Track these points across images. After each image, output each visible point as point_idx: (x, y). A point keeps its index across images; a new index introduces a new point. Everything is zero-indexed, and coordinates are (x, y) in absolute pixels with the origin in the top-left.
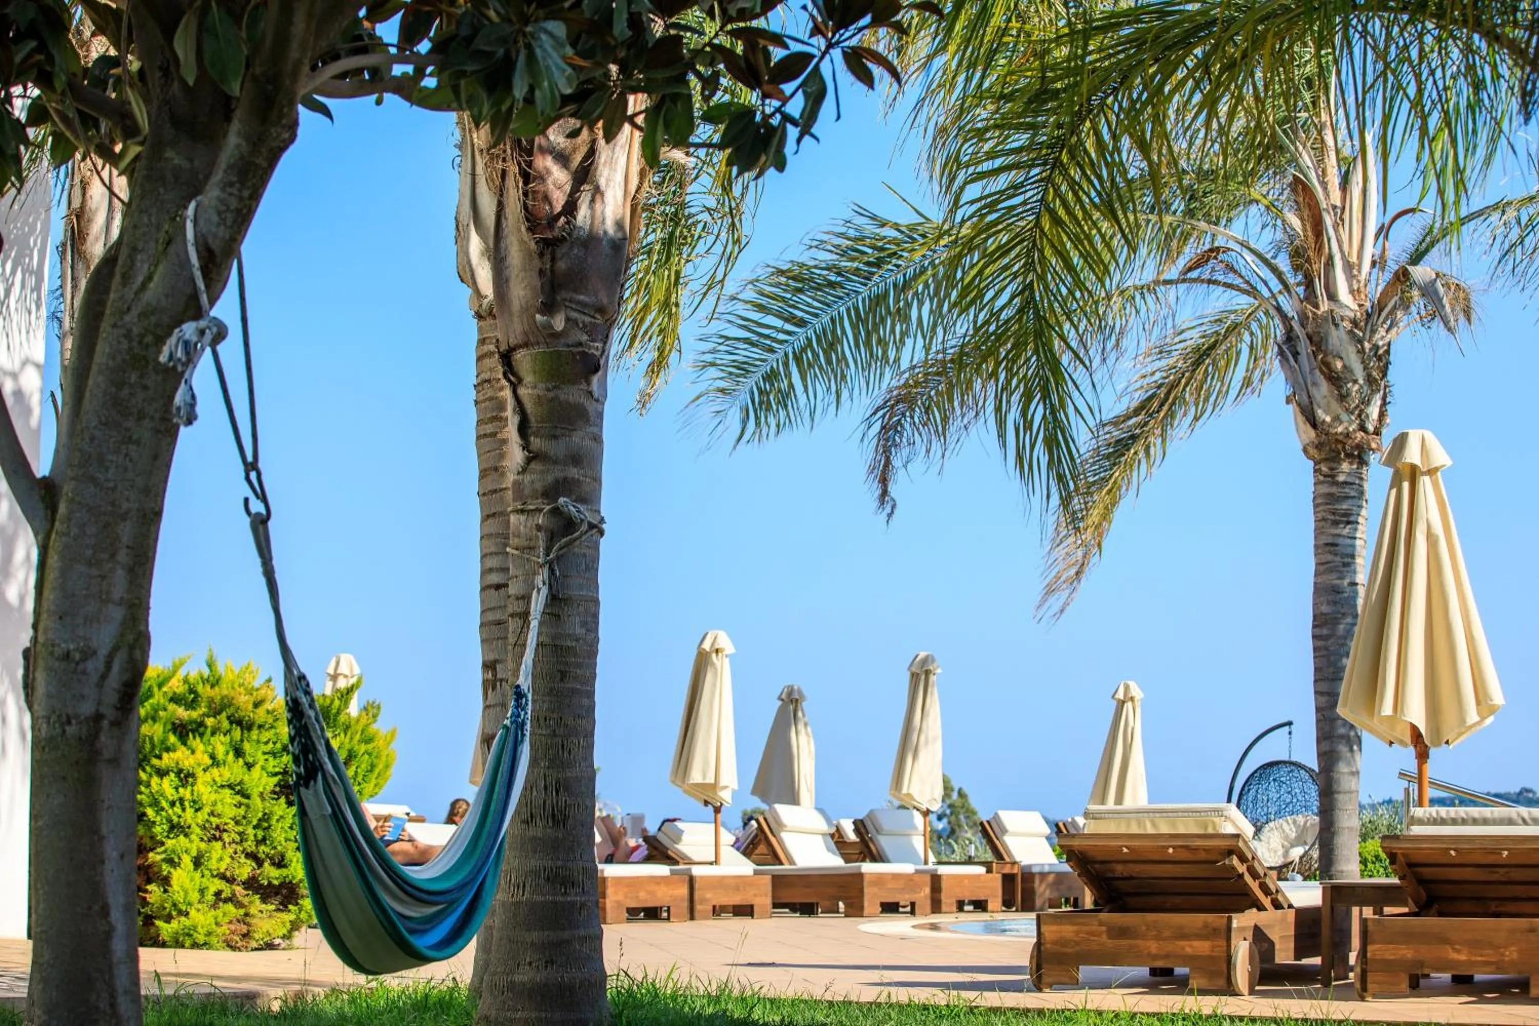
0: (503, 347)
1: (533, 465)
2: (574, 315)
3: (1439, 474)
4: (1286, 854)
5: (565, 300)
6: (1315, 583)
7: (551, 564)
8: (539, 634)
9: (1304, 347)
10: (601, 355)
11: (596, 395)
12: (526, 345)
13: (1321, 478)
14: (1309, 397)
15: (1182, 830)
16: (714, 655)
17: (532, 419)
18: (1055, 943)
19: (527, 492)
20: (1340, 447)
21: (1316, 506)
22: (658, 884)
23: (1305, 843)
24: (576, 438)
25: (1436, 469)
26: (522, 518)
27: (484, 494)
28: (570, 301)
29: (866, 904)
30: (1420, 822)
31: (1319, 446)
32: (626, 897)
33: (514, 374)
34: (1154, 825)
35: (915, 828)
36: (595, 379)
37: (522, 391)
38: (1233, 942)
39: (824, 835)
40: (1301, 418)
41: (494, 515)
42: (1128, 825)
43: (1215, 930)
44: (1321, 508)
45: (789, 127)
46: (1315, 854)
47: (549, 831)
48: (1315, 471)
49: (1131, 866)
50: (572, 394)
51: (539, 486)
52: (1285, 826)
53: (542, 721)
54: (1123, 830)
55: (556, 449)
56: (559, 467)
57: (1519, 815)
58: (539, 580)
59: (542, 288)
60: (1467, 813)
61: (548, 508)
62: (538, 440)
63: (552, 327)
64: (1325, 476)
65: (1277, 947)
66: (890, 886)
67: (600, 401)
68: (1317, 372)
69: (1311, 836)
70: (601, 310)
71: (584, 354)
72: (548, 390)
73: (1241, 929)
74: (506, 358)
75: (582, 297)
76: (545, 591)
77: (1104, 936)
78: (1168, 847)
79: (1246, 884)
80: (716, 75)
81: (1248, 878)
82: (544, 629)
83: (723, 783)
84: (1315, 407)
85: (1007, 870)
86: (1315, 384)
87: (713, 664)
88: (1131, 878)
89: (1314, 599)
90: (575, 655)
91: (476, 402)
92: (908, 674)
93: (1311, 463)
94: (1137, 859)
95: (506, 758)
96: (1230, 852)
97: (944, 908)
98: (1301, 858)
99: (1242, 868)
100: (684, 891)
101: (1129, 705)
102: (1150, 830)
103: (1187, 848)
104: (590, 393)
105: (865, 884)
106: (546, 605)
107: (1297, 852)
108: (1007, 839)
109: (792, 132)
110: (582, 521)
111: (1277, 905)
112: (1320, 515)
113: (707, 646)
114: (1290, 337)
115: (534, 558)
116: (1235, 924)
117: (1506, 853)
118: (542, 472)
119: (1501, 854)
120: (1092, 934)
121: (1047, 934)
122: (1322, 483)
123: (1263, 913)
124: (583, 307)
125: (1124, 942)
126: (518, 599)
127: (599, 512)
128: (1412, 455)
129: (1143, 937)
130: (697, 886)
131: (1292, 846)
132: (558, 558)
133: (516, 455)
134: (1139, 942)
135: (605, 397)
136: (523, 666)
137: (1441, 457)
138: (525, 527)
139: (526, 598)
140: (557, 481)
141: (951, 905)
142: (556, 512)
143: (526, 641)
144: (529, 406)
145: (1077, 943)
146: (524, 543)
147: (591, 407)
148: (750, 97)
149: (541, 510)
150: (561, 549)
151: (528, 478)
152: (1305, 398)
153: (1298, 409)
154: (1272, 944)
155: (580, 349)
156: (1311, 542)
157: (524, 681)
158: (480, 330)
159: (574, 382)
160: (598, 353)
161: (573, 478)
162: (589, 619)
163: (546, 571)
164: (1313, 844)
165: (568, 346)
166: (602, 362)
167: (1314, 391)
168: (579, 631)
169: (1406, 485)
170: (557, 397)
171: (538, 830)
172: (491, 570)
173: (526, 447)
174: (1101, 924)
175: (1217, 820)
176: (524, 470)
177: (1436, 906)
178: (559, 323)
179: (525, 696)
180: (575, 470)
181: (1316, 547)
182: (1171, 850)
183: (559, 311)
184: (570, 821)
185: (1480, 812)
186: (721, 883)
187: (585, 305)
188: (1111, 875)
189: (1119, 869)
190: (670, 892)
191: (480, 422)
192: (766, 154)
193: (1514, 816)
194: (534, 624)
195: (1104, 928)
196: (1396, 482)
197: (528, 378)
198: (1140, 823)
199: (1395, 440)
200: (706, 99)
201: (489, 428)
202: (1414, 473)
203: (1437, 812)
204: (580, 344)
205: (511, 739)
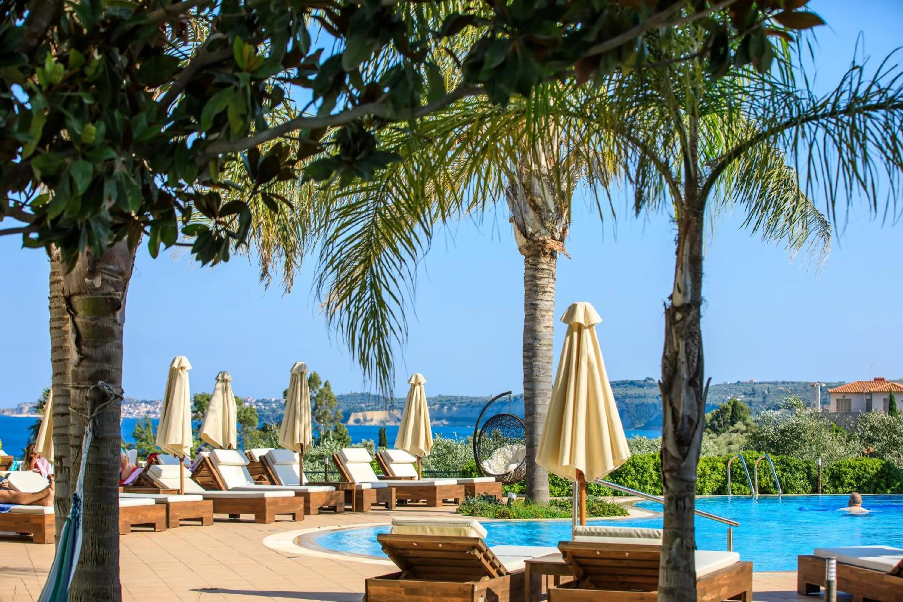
0: (67, 294)
1: (83, 362)
2: (107, 277)
3: (594, 327)
4: (507, 467)
5: (102, 268)
6: (525, 326)
7: (94, 419)
8: (88, 458)
9: (520, 191)
10: (122, 298)
11: (119, 322)
12: (79, 294)
13: (529, 266)
14: (523, 219)
15: (447, 534)
16: (180, 370)
17: (83, 336)
18: (376, 596)
19: (80, 377)
20: (540, 248)
21: (526, 282)
22: (149, 510)
23: (518, 461)
24: (108, 347)
25: (593, 325)
26: (78, 392)
27: (55, 361)
28: (105, 269)
29: (267, 516)
30: (580, 534)
31: (528, 248)
32: (130, 518)
33: (73, 310)
34: (431, 530)
35: (295, 460)
36: (118, 313)
37: (77, 320)
38: (475, 598)
39: (242, 466)
40: (518, 232)
41: (60, 373)
42: (417, 530)
43: (465, 592)
44: (529, 283)
45: (231, 239)
46: (524, 468)
47: (95, 568)
48: (526, 262)
49: (418, 551)
50: (106, 322)
51: (87, 374)
52: (507, 451)
53: (90, 506)
54: (414, 533)
55: (96, 353)
56: (99, 364)
57: (635, 532)
58: (87, 429)
59: (89, 262)
60: (606, 530)
61: (92, 387)
62: (86, 349)
63: (94, 286)
64: (531, 265)
65: (500, 598)
66: (281, 505)
67: (121, 325)
68: (528, 205)
69: (521, 457)
70: (122, 274)
71: (112, 299)
72: (92, 320)
73: (479, 591)
74: (68, 300)
75: (111, 267)
76: (90, 435)
77: (403, 593)
78: (439, 544)
79: (483, 564)
80: (190, 208)
81: (484, 561)
82: (90, 455)
83: (185, 444)
84: (527, 226)
85: (349, 488)
86: (526, 212)
87: (180, 375)
88: (419, 557)
89: (524, 335)
90: (108, 469)
91: (50, 308)
92: (290, 374)
93: (524, 257)
94: (421, 548)
95: (70, 540)
96: (474, 547)
97: (311, 512)
98: (515, 470)
99: (480, 556)
100: (163, 513)
101: (418, 387)
102: (429, 533)
103: (450, 544)
104: (116, 321)
105: (267, 504)
106: (91, 442)
107: (513, 467)
108: (348, 465)
109: (233, 242)
110: (111, 394)
111: (500, 574)
112: (528, 287)
113: (176, 365)
114: (513, 186)
115: (85, 416)
116: (476, 589)
117: (627, 554)
118: (89, 366)
119: (625, 554)
120: (396, 592)
121: (371, 591)
122: (530, 269)
123: (493, 580)
124: (112, 273)
125: (414, 597)
126: (75, 437)
127: (121, 387)
128: (579, 318)
129: (425, 595)
130: (170, 508)
131: (511, 463)
132: (98, 415)
133: (74, 356)
134: (423, 597)
135: (124, 322)
136: (78, 481)
137: (596, 318)
138: (79, 397)
139: (80, 437)
140: (97, 371)
141: (316, 510)
142: (97, 389)
143: (80, 462)
144: (81, 328)
145: (388, 597)
146: (78, 406)
147: (116, 328)
148: (210, 223)
149: (89, 388)
150: (99, 410)
151: (80, 370)
152: (521, 220)
153: (516, 227)
154: (497, 597)
155: (110, 296)
156: (523, 302)
157: (79, 491)
158: (52, 266)
159: (108, 315)
160: (119, 298)
161: (106, 370)
162: (116, 448)
163: (91, 422)
164: (522, 463)
165: (103, 295)
166: (122, 302)
167: (526, 216)
168: (110, 455)
169: (575, 334)
170: (97, 324)
171: (88, 567)
172: (59, 405)
173: (79, 352)
174: (401, 587)
175: (466, 528)
176: (78, 365)
177: (589, 578)
178: (98, 282)
179: (80, 500)
180: (107, 365)
181: (526, 305)
182: (440, 545)
183: (98, 275)
184: (106, 562)
185: (613, 529)
186: (184, 506)
187: (113, 271)
188: (406, 555)
189: (411, 553)
190: (156, 515)
191: (52, 320)
192: (219, 253)
193: (633, 532)
194: (84, 456)
195: (403, 589)
196: (570, 333)
197: (81, 313)
198: (423, 529)
199: (570, 308)
200: (185, 222)
201: (57, 324)
202: (580, 328)
203: (590, 529)
204: (110, 294)
205: (72, 527)
